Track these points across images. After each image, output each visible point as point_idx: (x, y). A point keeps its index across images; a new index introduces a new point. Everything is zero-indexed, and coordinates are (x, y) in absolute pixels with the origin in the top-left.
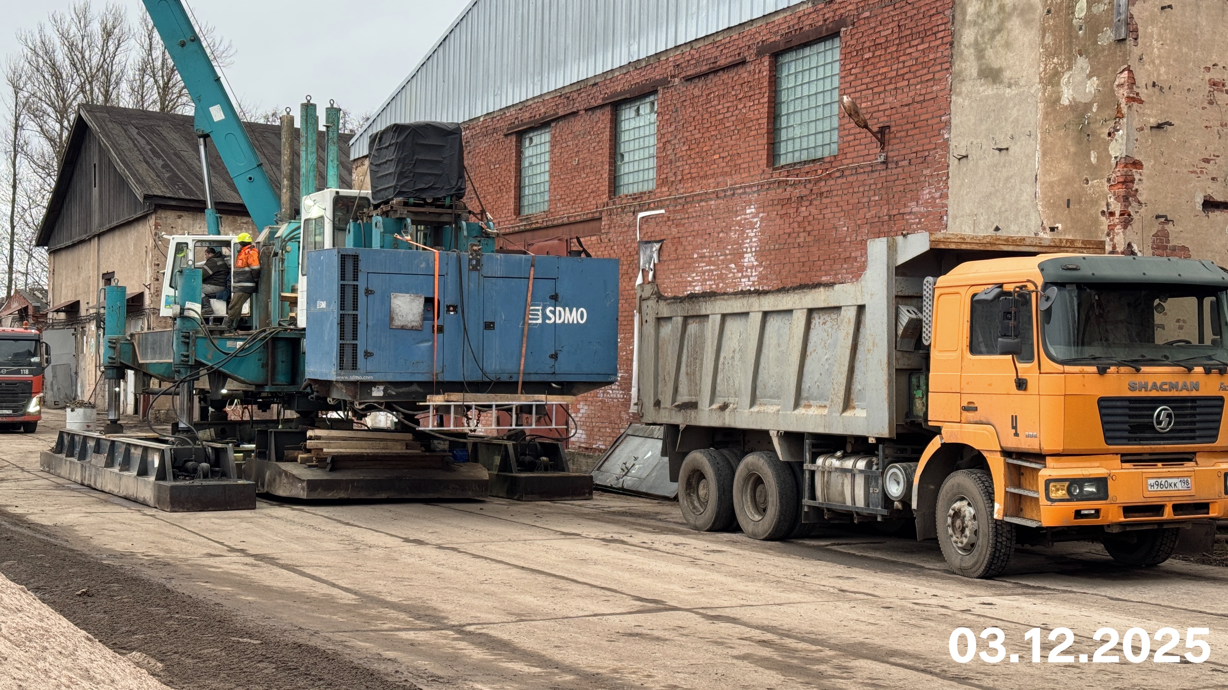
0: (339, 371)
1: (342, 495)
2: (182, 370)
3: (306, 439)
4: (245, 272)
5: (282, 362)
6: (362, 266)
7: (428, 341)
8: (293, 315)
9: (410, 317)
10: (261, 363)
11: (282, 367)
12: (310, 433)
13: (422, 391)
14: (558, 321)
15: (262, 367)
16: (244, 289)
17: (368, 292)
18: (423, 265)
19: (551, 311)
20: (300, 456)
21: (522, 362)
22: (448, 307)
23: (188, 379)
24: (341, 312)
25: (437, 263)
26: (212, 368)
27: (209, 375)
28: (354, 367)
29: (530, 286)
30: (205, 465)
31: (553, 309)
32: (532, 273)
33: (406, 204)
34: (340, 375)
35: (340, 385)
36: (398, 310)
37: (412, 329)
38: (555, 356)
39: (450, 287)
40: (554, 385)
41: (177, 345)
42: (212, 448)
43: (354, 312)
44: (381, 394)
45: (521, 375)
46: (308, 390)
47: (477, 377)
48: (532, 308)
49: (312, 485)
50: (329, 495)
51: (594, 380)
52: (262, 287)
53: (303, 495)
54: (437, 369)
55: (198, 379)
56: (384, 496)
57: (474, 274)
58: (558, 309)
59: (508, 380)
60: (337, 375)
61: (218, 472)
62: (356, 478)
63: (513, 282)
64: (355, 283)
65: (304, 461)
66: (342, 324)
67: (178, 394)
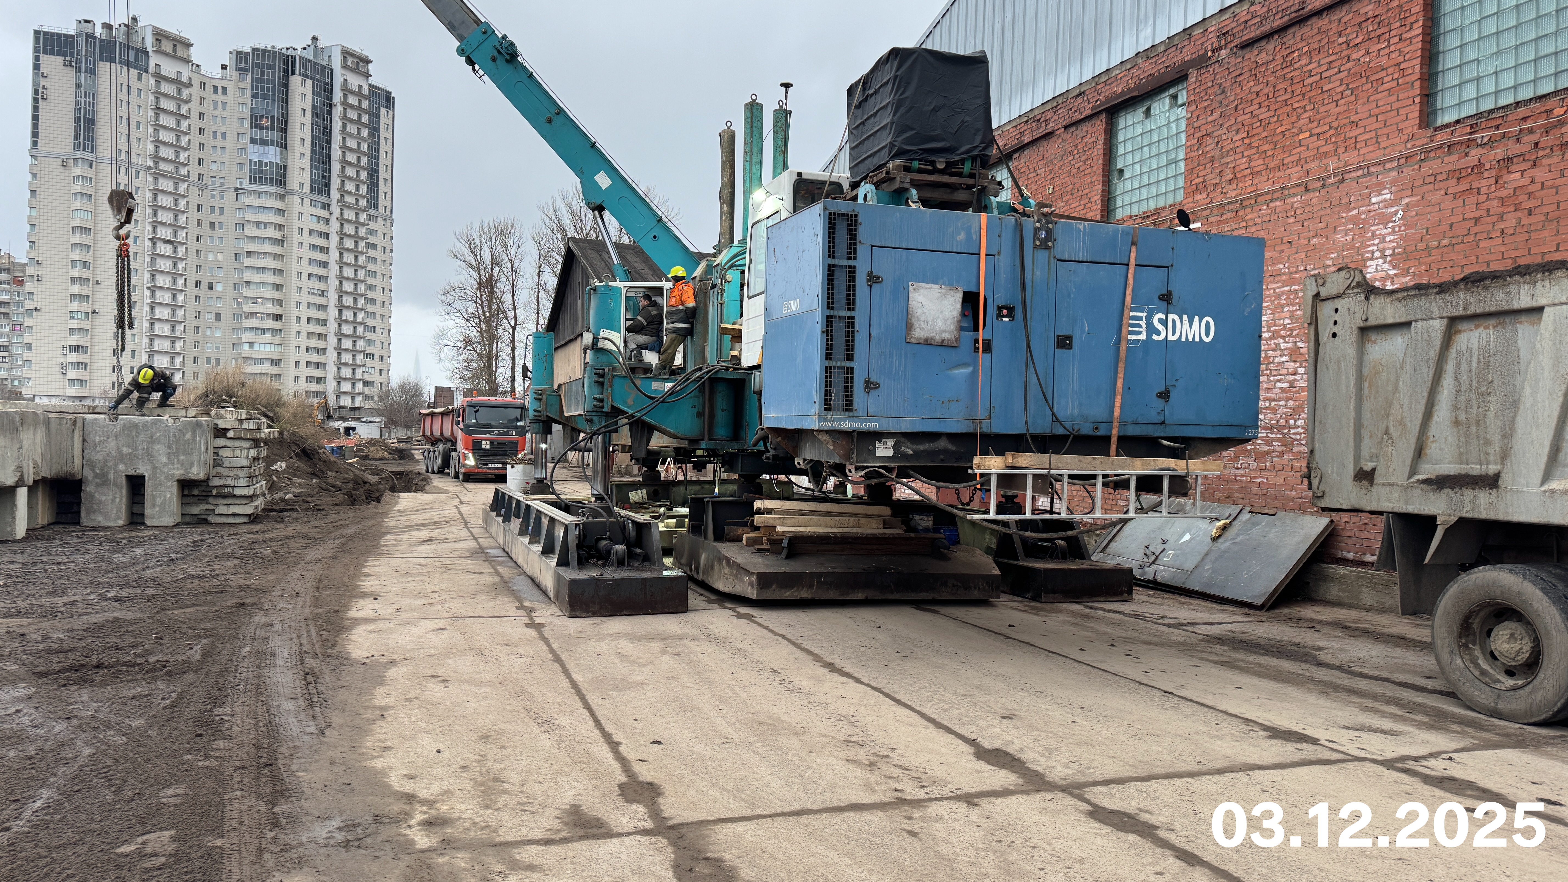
0: (824, 414)
1: (805, 594)
2: (595, 419)
3: (753, 513)
4: (678, 312)
5: (723, 410)
6: (863, 233)
7: (965, 365)
8: (735, 353)
9: (939, 325)
10: (695, 411)
11: (722, 417)
12: (758, 504)
13: (954, 448)
14: (1171, 338)
15: (698, 416)
16: (677, 331)
17: (873, 279)
18: (962, 236)
19: (1160, 320)
20: (745, 536)
21: (1118, 403)
22: (1000, 309)
23: (603, 430)
24: (828, 312)
25: (984, 233)
26: (632, 416)
27: (631, 425)
28: (848, 406)
29: (1130, 276)
30: (620, 548)
31: (1163, 317)
32: (1133, 255)
33: (907, 169)
34: (825, 420)
35: (823, 438)
36: (919, 311)
37: (943, 345)
38: (1164, 395)
39: (1003, 276)
40: (1165, 442)
41: (590, 387)
42: (633, 522)
43: (849, 313)
44: (890, 453)
45: (1116, 424)
46: (761, 446)
47: (1042, 426)
48: (1132, 314)
49: (764, 580)
50: (787, 595)
51: (1224, 436)
52: (698, 329)
53: (752, 593)
54: (981, 414)
55: (615, 431)
56: (860, 596)
57: (1042, 255)
58: (1171, 316)
59: (1091, 433)
60: (821, 419)
61: (638, 555)
62: (823, 570)
63: (1103, 270)
64: (851, 263)
65: (752, 542)
66: (828, 333)
67: (590, 450)
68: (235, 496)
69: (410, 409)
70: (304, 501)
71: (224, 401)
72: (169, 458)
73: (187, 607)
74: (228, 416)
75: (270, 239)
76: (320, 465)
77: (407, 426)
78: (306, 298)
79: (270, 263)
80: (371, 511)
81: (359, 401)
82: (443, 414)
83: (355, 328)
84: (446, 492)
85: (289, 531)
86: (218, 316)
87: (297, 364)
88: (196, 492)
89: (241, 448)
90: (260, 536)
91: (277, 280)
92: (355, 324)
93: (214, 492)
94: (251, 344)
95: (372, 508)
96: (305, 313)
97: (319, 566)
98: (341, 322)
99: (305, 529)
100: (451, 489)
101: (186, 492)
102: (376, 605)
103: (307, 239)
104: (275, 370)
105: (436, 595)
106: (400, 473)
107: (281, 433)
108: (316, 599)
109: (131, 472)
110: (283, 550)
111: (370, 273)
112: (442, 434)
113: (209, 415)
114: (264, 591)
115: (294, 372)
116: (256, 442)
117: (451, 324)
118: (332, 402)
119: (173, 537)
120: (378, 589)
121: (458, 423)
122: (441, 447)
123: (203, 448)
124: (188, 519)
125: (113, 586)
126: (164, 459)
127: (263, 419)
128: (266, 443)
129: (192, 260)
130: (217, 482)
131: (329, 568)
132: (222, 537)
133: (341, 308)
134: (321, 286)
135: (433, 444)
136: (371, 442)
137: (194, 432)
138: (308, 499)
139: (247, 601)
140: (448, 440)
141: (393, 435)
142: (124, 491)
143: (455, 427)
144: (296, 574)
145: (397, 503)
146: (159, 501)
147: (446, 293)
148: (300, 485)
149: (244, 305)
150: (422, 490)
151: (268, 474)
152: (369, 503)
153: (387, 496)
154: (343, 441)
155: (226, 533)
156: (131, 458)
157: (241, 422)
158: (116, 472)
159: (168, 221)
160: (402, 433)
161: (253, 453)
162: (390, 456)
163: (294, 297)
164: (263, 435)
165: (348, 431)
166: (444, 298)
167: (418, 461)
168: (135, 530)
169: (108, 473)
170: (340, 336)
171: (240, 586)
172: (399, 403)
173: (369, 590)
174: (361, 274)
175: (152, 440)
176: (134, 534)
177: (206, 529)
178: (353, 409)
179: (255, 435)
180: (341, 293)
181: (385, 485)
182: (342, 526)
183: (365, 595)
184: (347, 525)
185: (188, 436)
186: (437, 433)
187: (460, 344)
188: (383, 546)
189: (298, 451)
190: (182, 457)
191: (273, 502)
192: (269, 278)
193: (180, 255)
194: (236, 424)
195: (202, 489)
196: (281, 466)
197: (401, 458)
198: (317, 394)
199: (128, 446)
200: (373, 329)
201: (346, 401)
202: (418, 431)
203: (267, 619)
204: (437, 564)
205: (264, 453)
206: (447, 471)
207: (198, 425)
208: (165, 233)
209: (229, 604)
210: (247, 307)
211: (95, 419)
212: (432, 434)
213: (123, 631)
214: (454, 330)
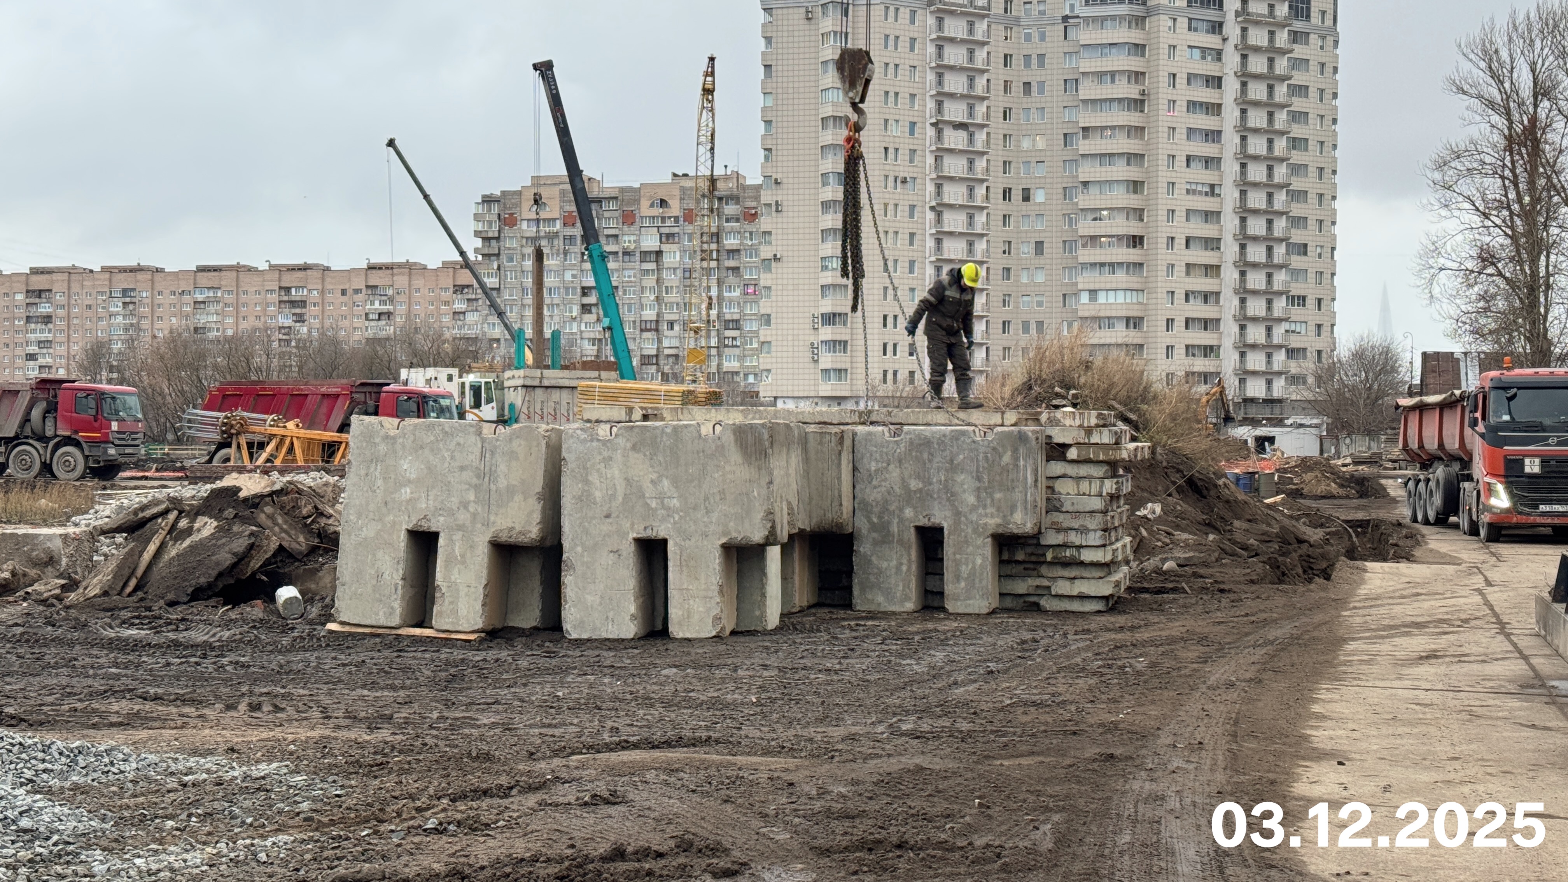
68: (1082, 564)
69: (1374, 399)
70: (1195, 575)
71: (1058, 395)
72: (978, 498)
73: (1022, 756)
74: (1068, 422)
75: (1120, 100)
76: (1219, 508)
77: (1371, 433)
78: (1183, 202)
79: (1123, 144)
80: (1315, 596)
81: (1279, 388)
82: (1443, 406)
83: (1270, 249)
84: (1454, 561)
85: (1176, 628)
86: (1039, 246)
87: (1170, 322)
88: (1020, 556)
89: (1090, 478)
90: (1124, 637)
91: (1133, 173)
92: (1269, 241)
93: (1049, 556)
94: (1093, 293)
95: (1316, 589)
96: (1183, 229)
97: (1233, 695)
98: (1244, 240)
99: (1201, 626)
100: (1464, 556)
101: (1005, 556)
102: (1342, 775)
103: (1185, 93)
104: (1133, 337)
105: (1457, 764)
106: (1361, 525)
107: (1153, 450)
108: (1234, 756)
109: (923, 522)
110: (1168, 663)
111: (1297, 143)
112: (1441, 445)
113: (1037, 421)
114: (1142, 736)
115: (1164, 338)
116: (1113, 467)
117: (1452, 225)
118: (1231, 393)
119: (989, 633)
120: (1344, 745)
121: (1474, 423)
122: (1440, 472)
123: (1030, 479)
124: (1009, 603)
125: (907, 713)
126: (971, 499)
127: (1121, 426)
128: (1127, 469)
129: (997, 154)
130: (1052, 538)
131: (1250, 700)
132: (1065, 635)
133: (1245, 213)
134: (1209, 176)
135: (1424, 466)
136: (1305, 464)
137: (1015, 451)
138: (1202, 571)
139: (1118, 752)
140: (1453, 458)
141: (1344, 451)
142: (914, 553)
143: (1468, 431)
144: (1193, 706)
145: (1363, 581)
146: (965, 570)
147: (1442, 165)
148: (1187, 546)
149: (1080, 224)
150: (1408, 558)
151: (1134, 525)
152: (1310, 581)
153: (1343, 568)
154: (1253, 464)
155: (1071, 629)
156: (922, 498)
157: (1089, 431)
158: (901, 521)
159: (960, 91)
160: (1361, 446)
161: (1109, 486)
162: (1342, 492)
163: (1164, 202)
164: (1125, 455)
165: (1262, 442)
166: (1437, 176)
167: (1394, 501)
168: (931, 619)
169: (889, 523)
170: (1244, 267)
171: (1102, 725)
172: (1354, 388)
173: (1328, 746)
174: (1281, 146)
175: (953, 467)
176: (930, 626)
177: (1039, 620)
178: (1270, 402)
179: (1112, 455)
180: (1245, 186)
181: (1336, 547)
182: (1265, 623)
183: (1321, 756)
184: (1275, 621)
185: (1007, 458)
186: (1432, 445)
187: (1470, 264)
188: (1345, 663)
189: (1181, 482)
190: (998, 496)
191: (1142, 576)
192: (1121, 171)
193: (979, 146)
194: (1082, 437)
195: (1029, 550)
196: (1153, 509)
197: (1362, 495)
198: (1206, 377)
199: (918, 477)
200: (1303, 249)
201: (1256, 389)
202: (1393, 441)
203: (1154, 786)
204: (1451, 703)
205: (1127, 487)
206: (1453, 519)
207: (1022, 438)
208: (955, 111)
209: (1087, 755)
210: (1086, 227)
211: (870, 434)
212: (1421, 446)
213: (930, 789)
214: (1459, 238)
